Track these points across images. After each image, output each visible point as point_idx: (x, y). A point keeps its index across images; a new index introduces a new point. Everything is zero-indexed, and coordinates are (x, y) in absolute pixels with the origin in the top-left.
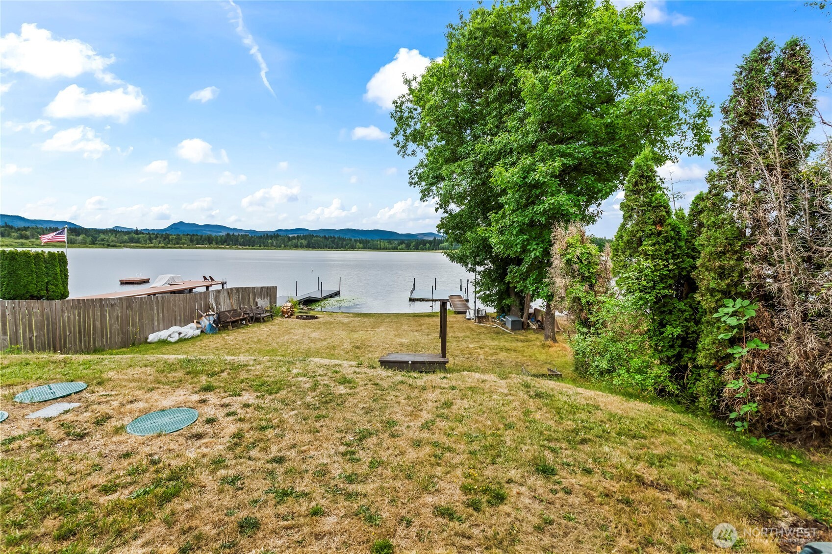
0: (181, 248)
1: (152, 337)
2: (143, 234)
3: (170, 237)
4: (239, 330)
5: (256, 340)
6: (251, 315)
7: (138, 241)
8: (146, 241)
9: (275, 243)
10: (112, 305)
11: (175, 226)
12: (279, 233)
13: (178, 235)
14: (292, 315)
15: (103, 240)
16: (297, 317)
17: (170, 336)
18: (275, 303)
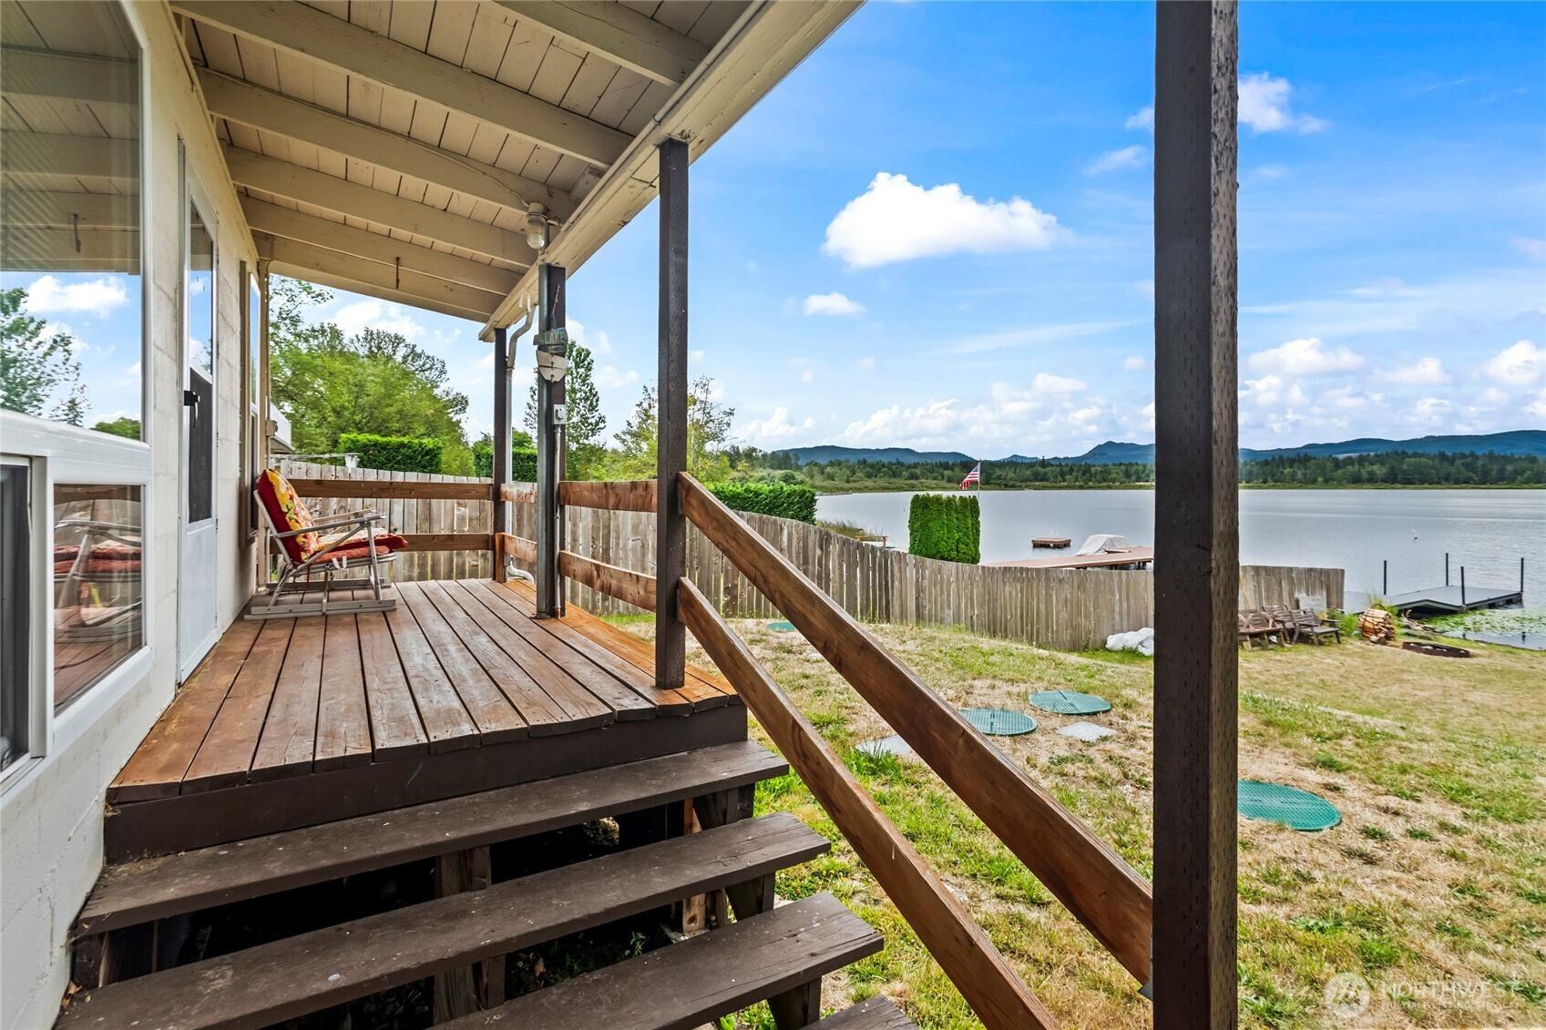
0: (1110, 488)
1: (1114, 641)
2: (1052, 465)
3: (1093, 470)
4: (1268, 653)
5: (1315, 680)
6: (1289, 625)
7: (1044, 479)
8: (1056, 477)
9: (1299, 475)
10: (1060, 581)
11: (1099, 450)
12: (1310, 452)
13: (1106, 465)
14: (1388, 637)
15: (999, 478)
16: (1407, 646)
17: (1141, 643)
18: (1340, 605)
